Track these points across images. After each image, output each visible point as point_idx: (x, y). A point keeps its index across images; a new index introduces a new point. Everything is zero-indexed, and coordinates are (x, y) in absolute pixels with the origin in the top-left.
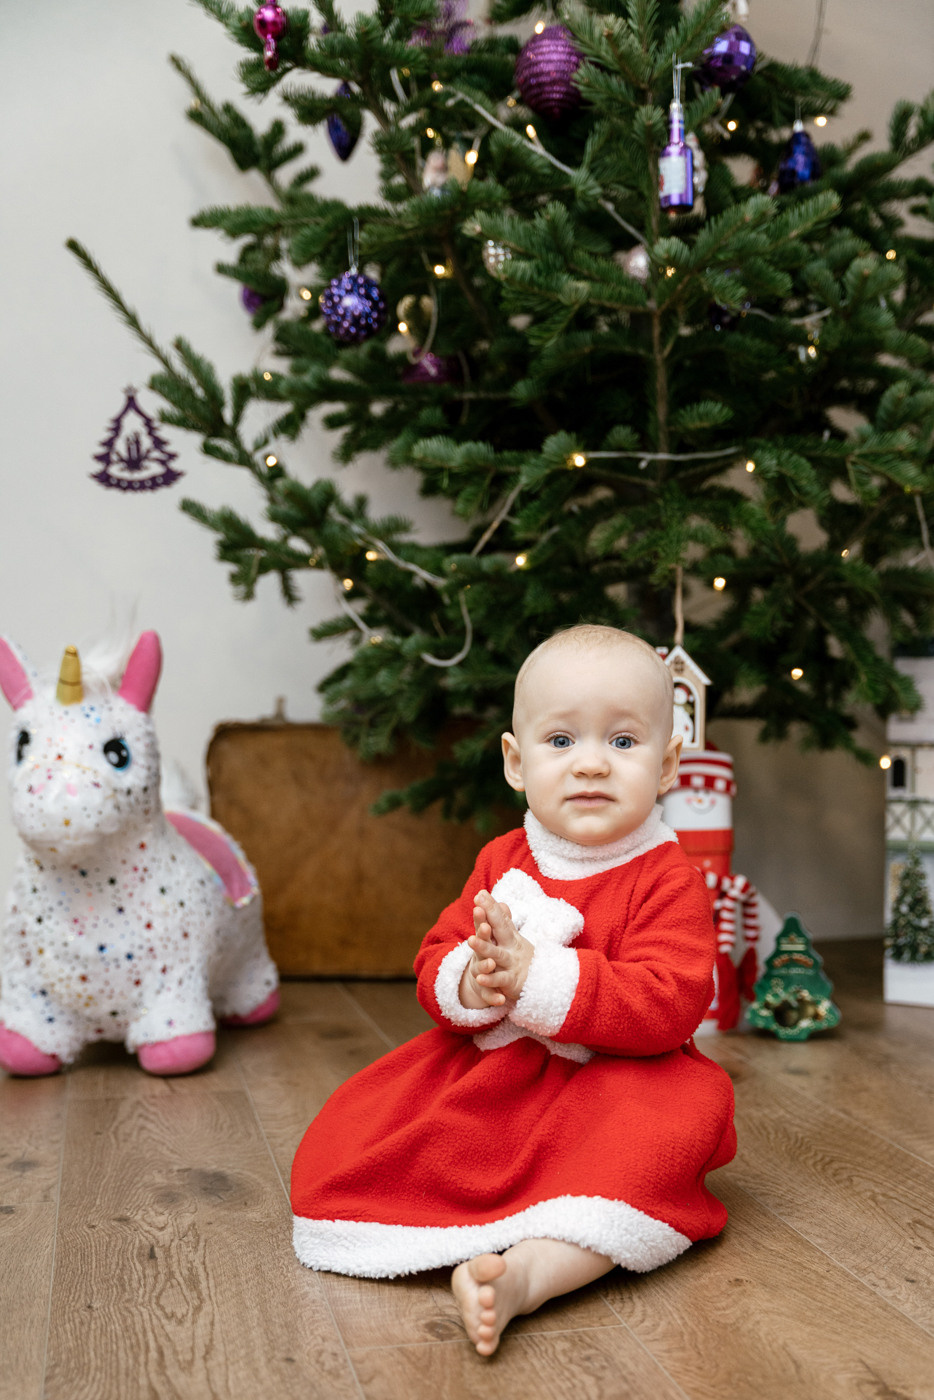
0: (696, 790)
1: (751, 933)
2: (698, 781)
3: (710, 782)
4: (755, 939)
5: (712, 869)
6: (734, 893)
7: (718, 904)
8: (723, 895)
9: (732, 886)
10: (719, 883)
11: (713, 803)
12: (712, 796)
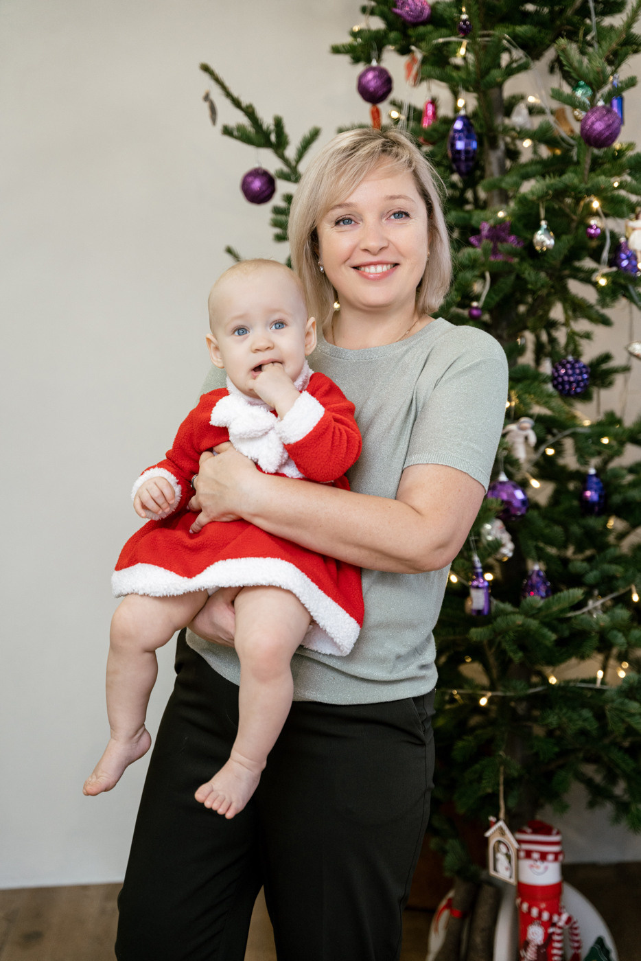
0: (536, 860)
1: (576, 945)
2: (536, 856)
3: (543, 856)
4: (578, 948)
5: (546, 909)
6: (561, 924)
7: (551, 930)
8: (554, 925)
9: (560, 919)
10: (551, 918)
11: (546, 868)
12: (546, 864)
